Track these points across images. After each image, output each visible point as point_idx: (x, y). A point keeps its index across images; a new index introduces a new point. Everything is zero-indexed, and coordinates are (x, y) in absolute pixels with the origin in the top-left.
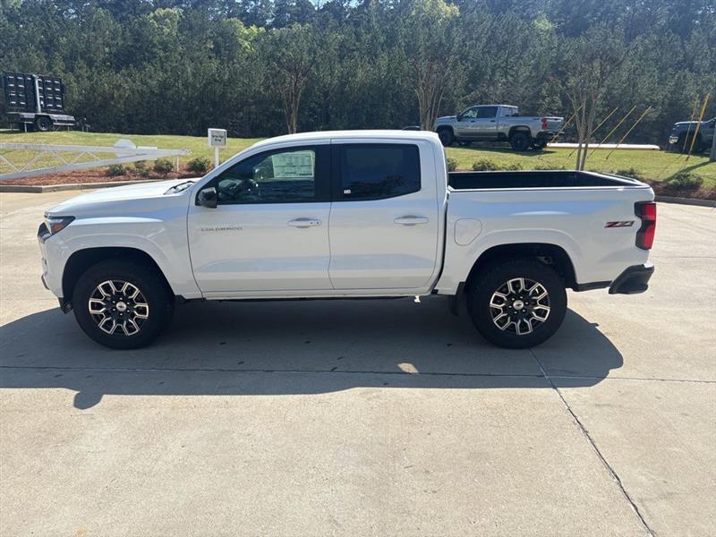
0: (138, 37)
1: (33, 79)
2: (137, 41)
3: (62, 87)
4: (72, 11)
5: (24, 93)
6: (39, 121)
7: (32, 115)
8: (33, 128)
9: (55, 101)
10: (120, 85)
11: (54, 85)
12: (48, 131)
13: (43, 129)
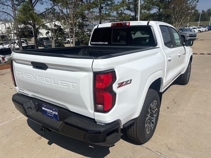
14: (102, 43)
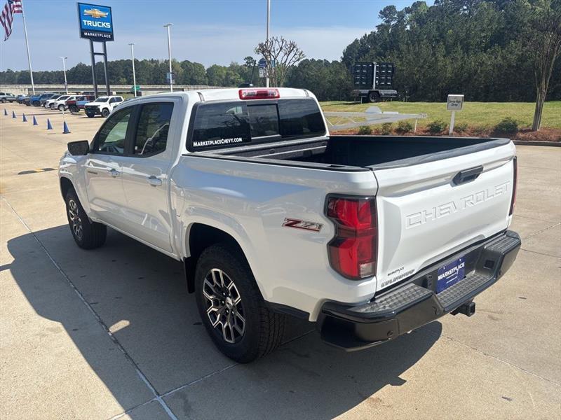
0: (511, 20)
1: (373, 65)
2: (509, 23)
3: (393, 70)
4: (465, 7)
5: (366, 76)
6: (371, 95)
7: (366, 91)
8: (366, 101)
9: (387, 80)
10: (483, 62)
11: (388, 68)
12: (376, 102)
13: (373, 101)
14: (226, 141)
